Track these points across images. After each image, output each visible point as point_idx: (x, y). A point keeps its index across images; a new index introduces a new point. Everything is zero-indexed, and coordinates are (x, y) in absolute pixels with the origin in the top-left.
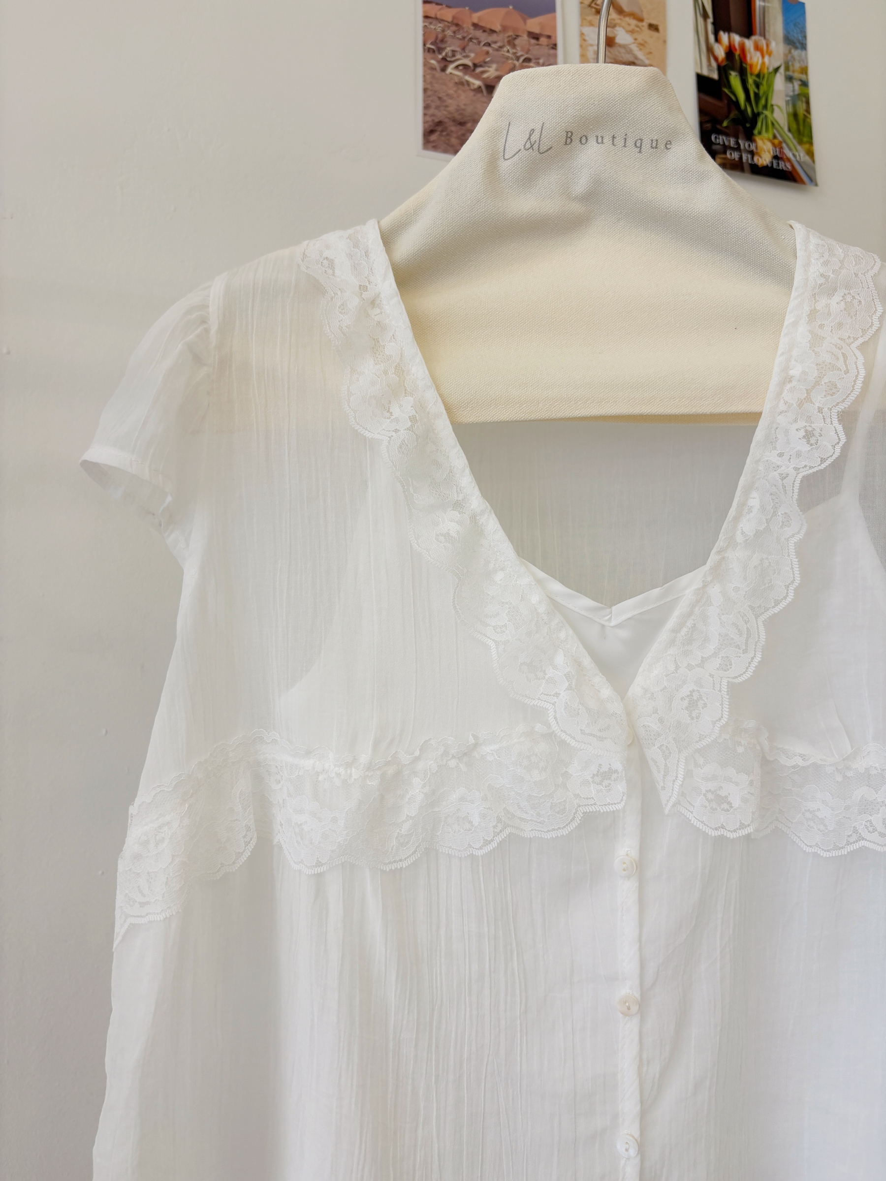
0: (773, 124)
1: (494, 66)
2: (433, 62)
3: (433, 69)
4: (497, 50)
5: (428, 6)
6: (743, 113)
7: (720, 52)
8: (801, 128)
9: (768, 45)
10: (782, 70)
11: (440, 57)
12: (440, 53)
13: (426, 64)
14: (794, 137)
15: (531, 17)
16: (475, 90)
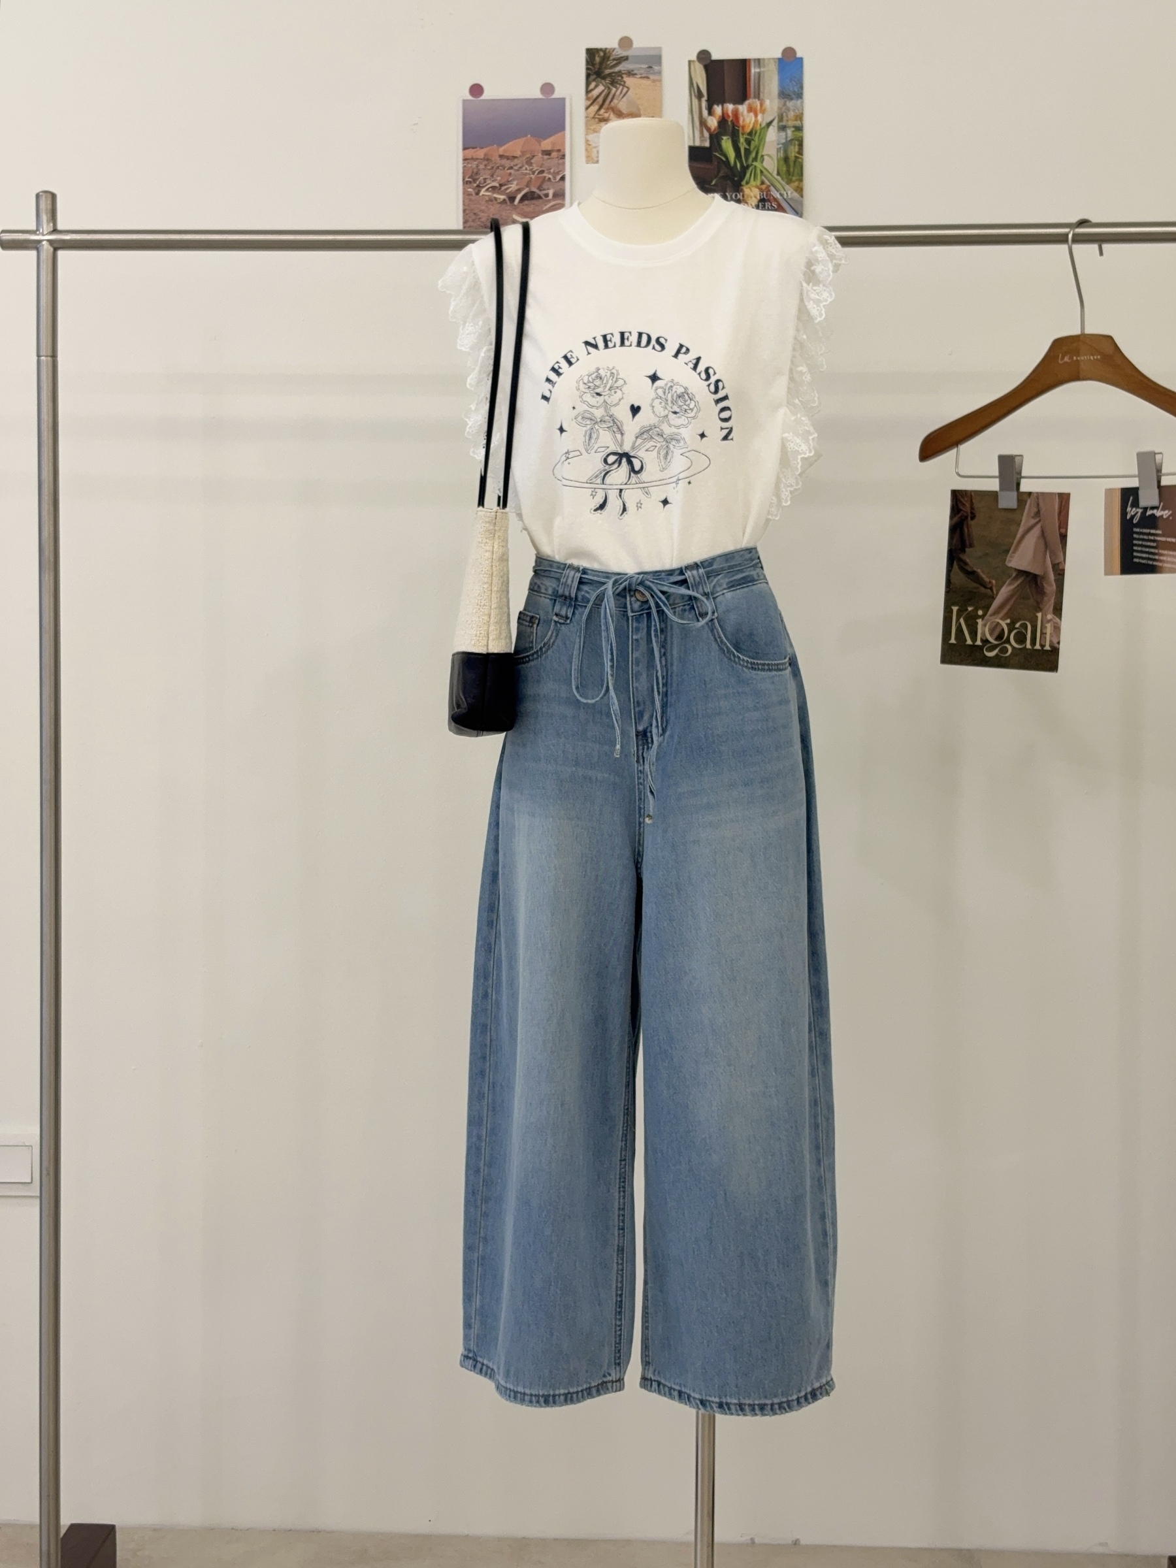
0: (762, 172)
1: (515, 182)
2: (470, 190)
3: (470, 194)
4: (518, 170)
5: (467, 151)
6: (732, 169)
7: (713, 123)
8: (792, 170)
9: (761, 105)
10: (775, 123)
11: (475, 185)
12: (475, 183)
13: (465, 193)
14: (782, 179)
15: (545, 139)
16: (501, 203)
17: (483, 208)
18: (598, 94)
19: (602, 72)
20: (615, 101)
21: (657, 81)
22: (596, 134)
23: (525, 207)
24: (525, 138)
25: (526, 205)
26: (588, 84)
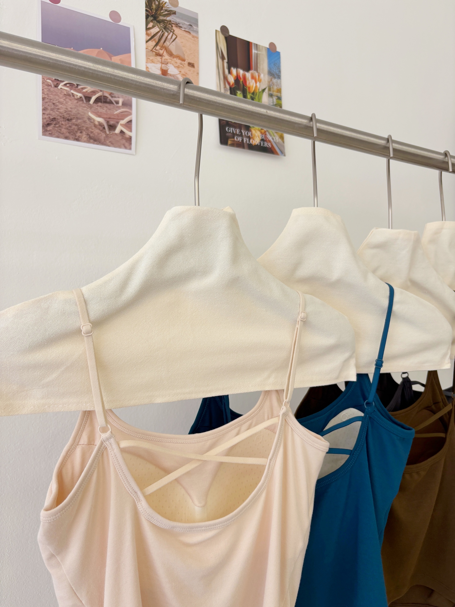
3: (49, 85)
7: (231, 79)
9: (259, 76)
10: (267, 90)
11: (54, 78)
13: (44, 82)
15: (115, 55)
16: (77, 99)
17: (62, 100)
18: (155, 33)
19: (158, 17)
20: (167, 43)
21: (196, 37)
22: (153, 64)
23: (99, 108)
24: (99, 50)
25: (100, 106)
26: (147, 24)
